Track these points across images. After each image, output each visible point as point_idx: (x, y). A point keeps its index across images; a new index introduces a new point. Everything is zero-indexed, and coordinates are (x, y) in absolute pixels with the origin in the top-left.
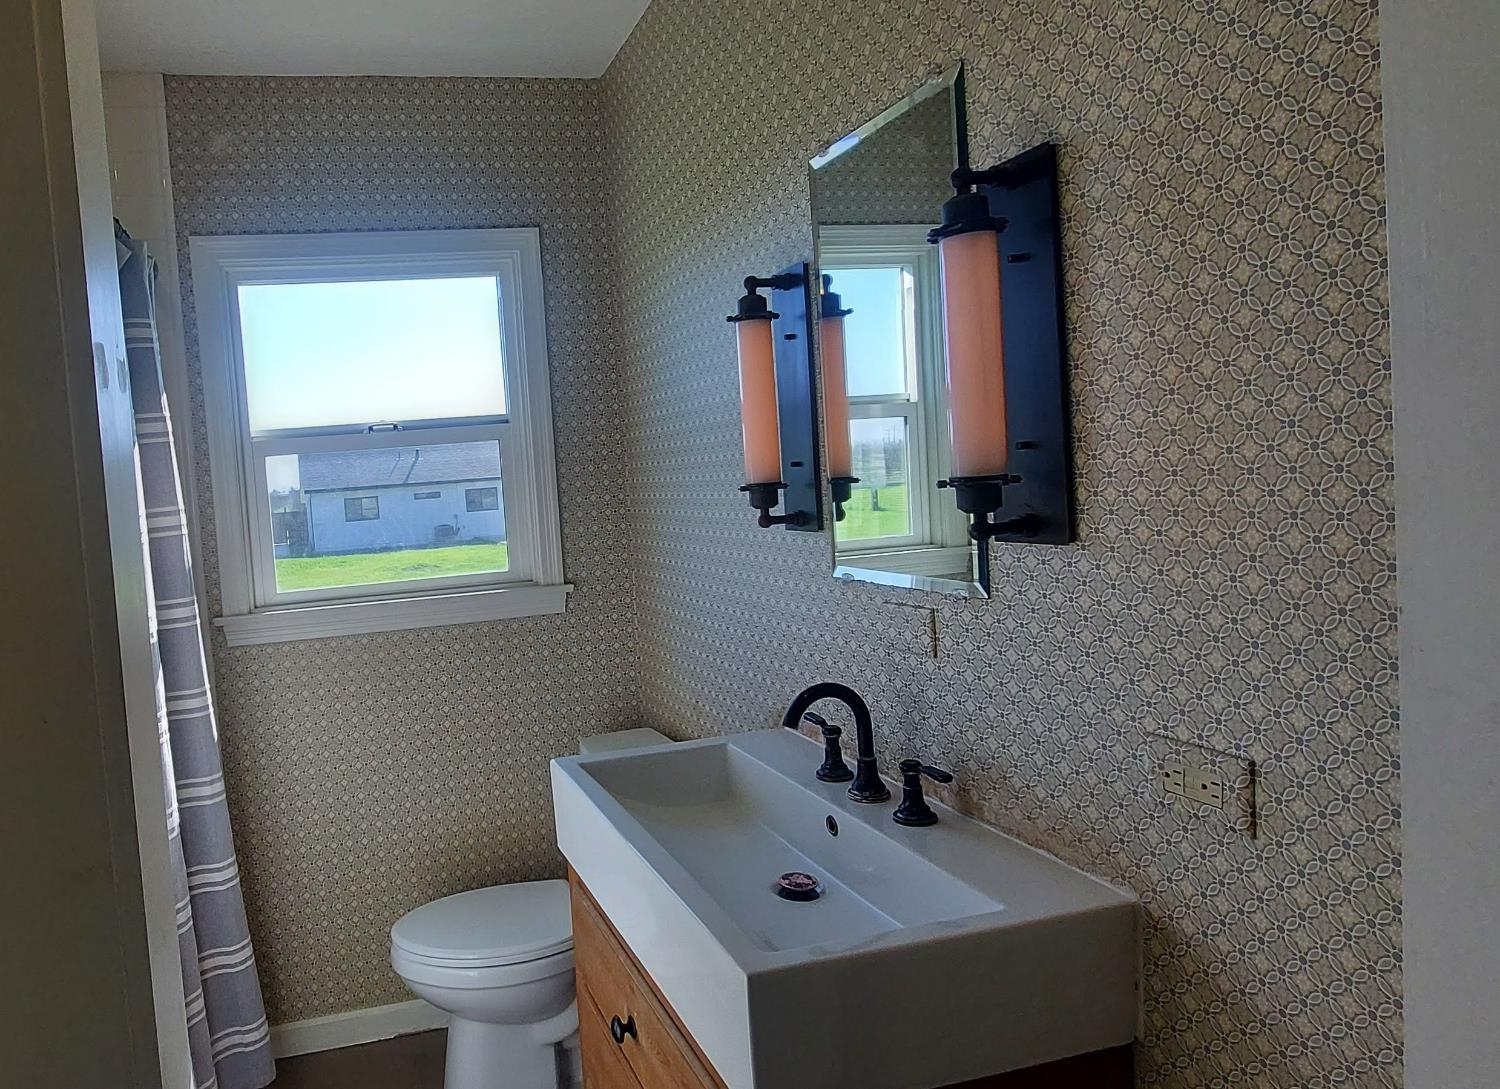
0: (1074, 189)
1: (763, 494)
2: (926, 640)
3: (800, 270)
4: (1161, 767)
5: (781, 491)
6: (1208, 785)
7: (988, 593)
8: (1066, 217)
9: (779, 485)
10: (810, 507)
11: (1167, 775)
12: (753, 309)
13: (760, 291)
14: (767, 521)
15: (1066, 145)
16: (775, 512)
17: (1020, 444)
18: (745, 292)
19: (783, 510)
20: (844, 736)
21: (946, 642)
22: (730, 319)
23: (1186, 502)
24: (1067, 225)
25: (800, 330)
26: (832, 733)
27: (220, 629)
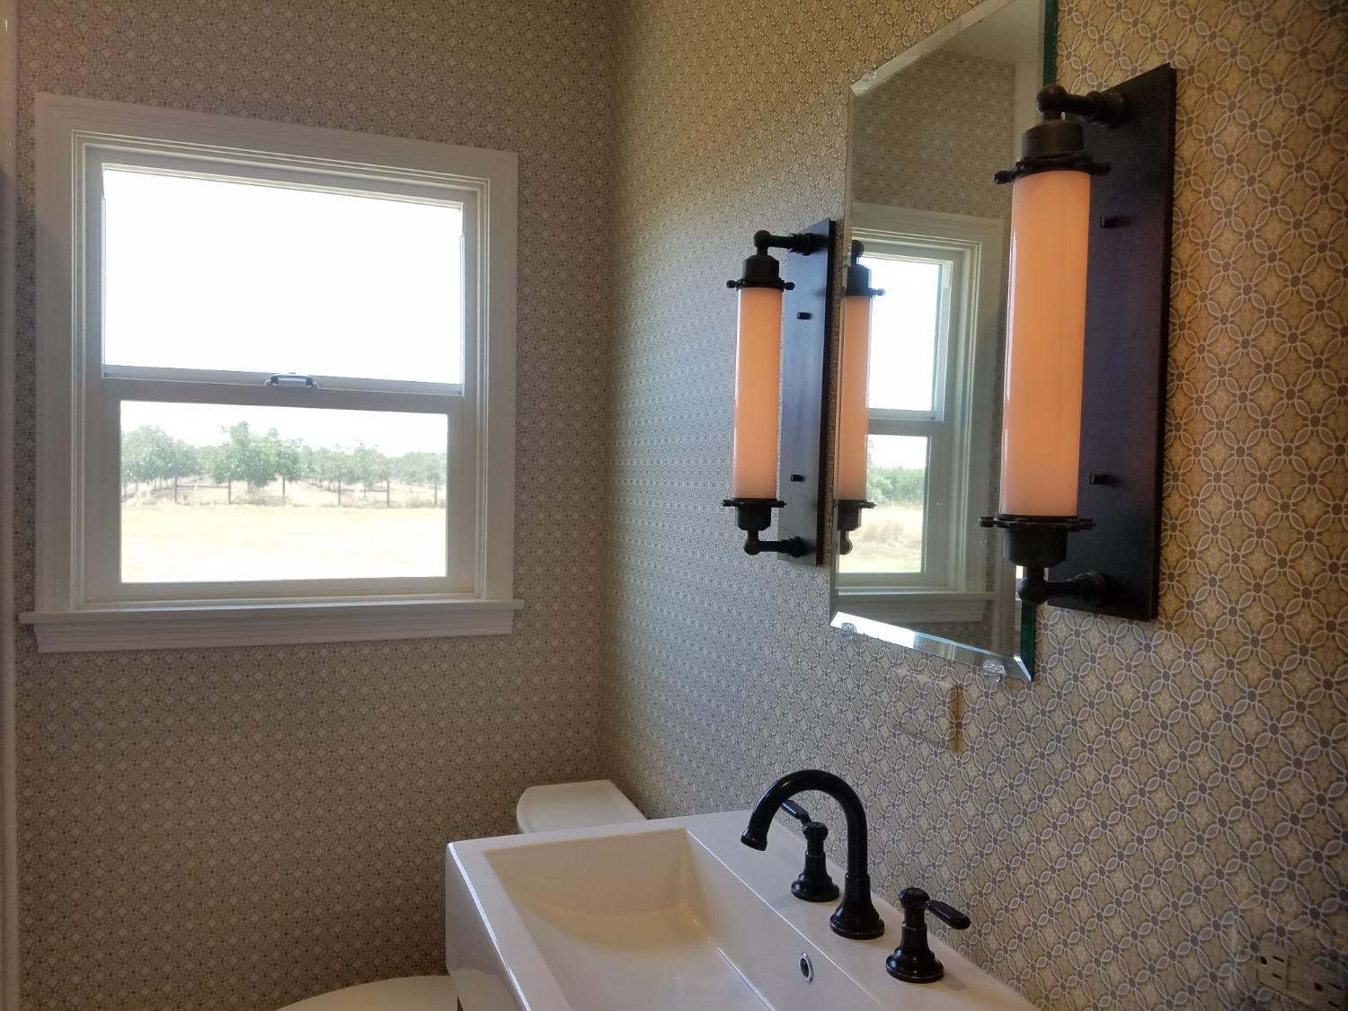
0: (1198, 131)
1: (753, 512)
2: (944, 723)
3: (825, 231)
4: (1255, 947)
5: (775, 511)
6: (1325, 986)
7: (1032, 674)
8: (1183, 170)
9: (774, 503)
10: (809, 533)
11: (1264, 961)
12: (761, 275)
13: (773, 252)
14: (754, 547)
15: (1191, 71)
16: (765, 536)
17: (1097, 478)
18: (754, 251)
19: (776, 535)
20: (831, 836)
21: (972, 731)
22: (731, 284)
23: (1273, 574)
24: (1184, 179)
25: (817, 307)
26: (816, 835)
27: (29, 628)
